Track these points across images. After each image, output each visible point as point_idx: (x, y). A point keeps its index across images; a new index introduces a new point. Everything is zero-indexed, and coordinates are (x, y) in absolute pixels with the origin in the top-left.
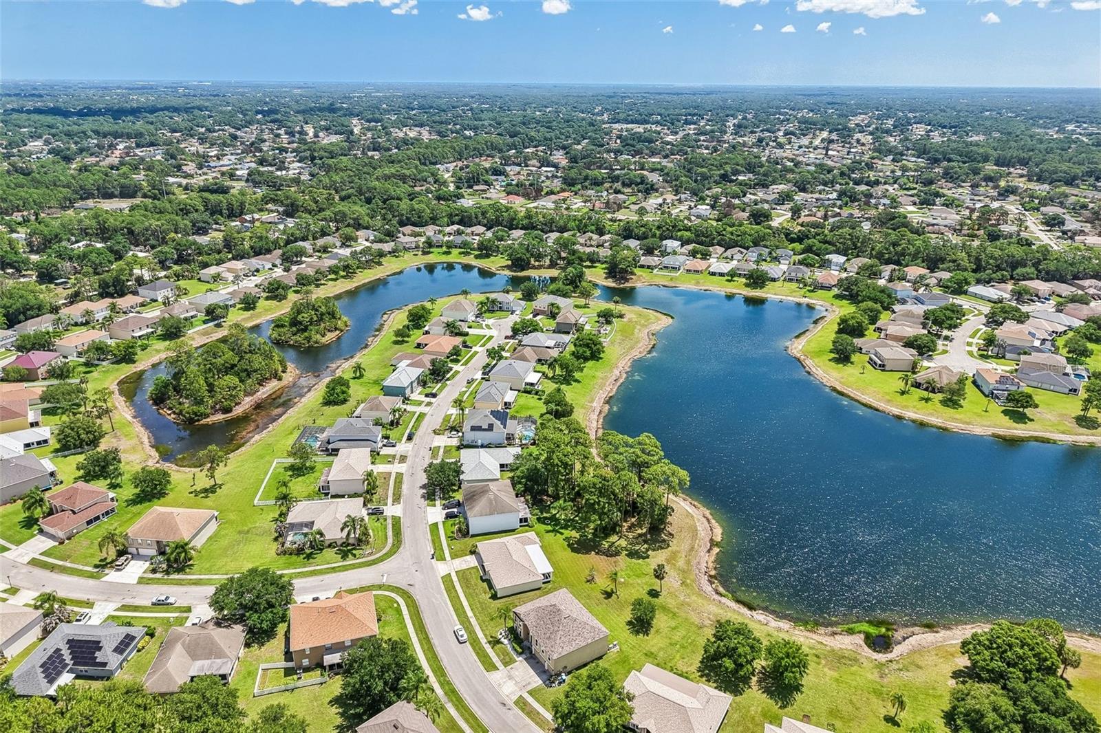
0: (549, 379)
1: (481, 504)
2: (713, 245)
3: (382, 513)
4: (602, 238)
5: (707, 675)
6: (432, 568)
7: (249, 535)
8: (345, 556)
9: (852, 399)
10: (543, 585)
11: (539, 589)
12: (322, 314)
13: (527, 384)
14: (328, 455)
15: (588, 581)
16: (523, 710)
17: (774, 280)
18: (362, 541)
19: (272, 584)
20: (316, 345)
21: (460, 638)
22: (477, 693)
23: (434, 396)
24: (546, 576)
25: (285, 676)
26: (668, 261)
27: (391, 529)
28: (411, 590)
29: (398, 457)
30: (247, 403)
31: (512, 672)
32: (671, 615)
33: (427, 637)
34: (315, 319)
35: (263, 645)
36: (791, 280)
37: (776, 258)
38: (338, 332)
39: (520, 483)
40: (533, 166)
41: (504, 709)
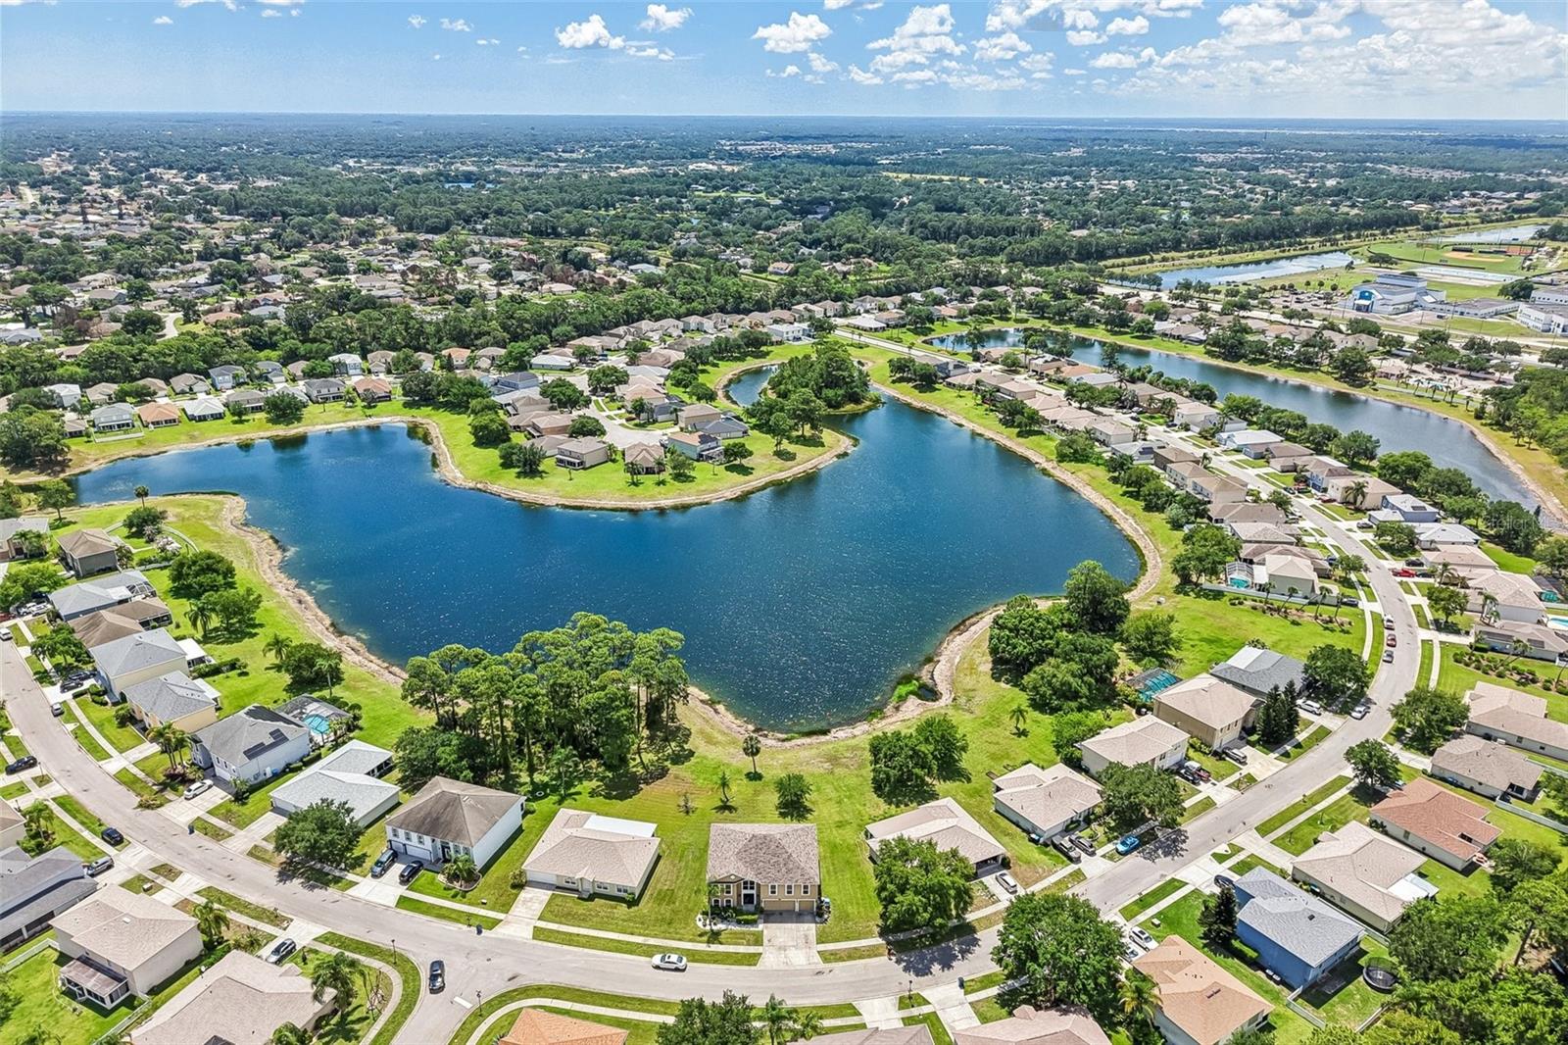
1: (469, 819)
6: (501, 940)
8: (347, 1035)
11: (659, 856)
13: (191, 662)
16: (842, 959)
24: (656, 835)
28: (523, 982)
29: (151, 874)
31: (777, 943)
36: (326, 400)
41: (827, 976)
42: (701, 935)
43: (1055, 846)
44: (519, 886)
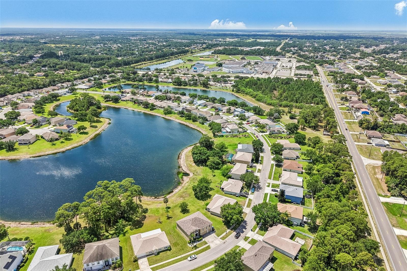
42: (193, 248)
43: (242, 196)
44: (136, 261)
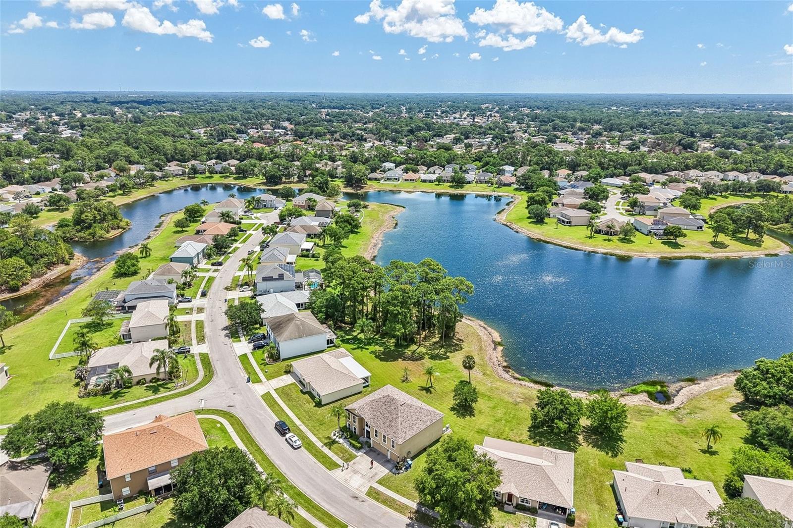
0: (320, 247)
1: (290, 329)
2: (418, 165)
3: (189, 352)
4: (336, 163)
5: (540, 441)
6: (250, 389)
7: (46, 385)
8: (156, 390)
9: (555, 244)
10: (363, 389)
11: (361, 392)
12: (105, 215)
13: (303, 250)
14: (124, 313)
15: (403, 381)
16: (377, 500)
17: (469, 182)
18: (173, 375)
19: (78, 417)
20: (101, 239)
21: (294, 444)
22: (324, 493)
23: (220, 264)
24: (366, 379)
25: (102, 511)
26: (388, 174)
27: (200, 364)
28: (232, 410)
29: (195, 309)
30: (34, 284)
31: (356, 467)
32: (486, 398)
33: (259, 449)
34: (99, 217)
35: (71, 484)
36: (481, 182)
37: (465, 171)
38: (120, 230)
39: (321, 312)
40: (268, 129)
41: (357, 502)
42: (326, 438)
44: (286, 372)
